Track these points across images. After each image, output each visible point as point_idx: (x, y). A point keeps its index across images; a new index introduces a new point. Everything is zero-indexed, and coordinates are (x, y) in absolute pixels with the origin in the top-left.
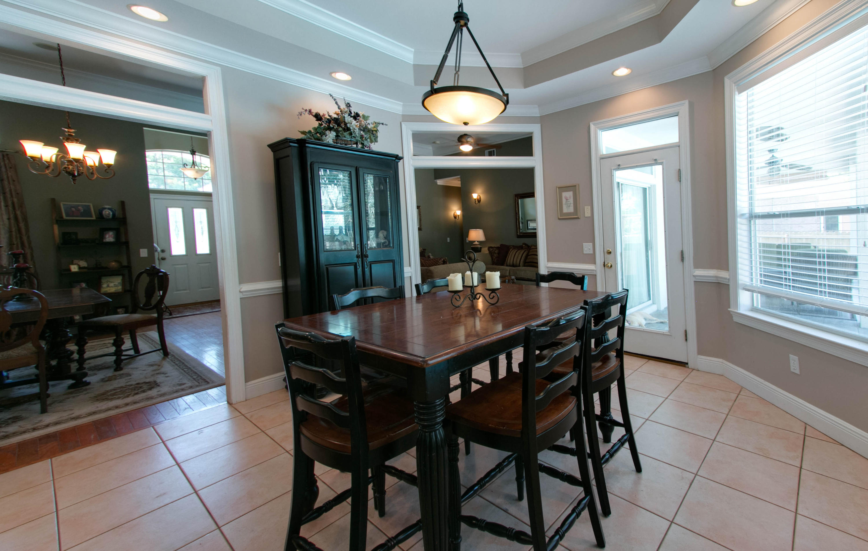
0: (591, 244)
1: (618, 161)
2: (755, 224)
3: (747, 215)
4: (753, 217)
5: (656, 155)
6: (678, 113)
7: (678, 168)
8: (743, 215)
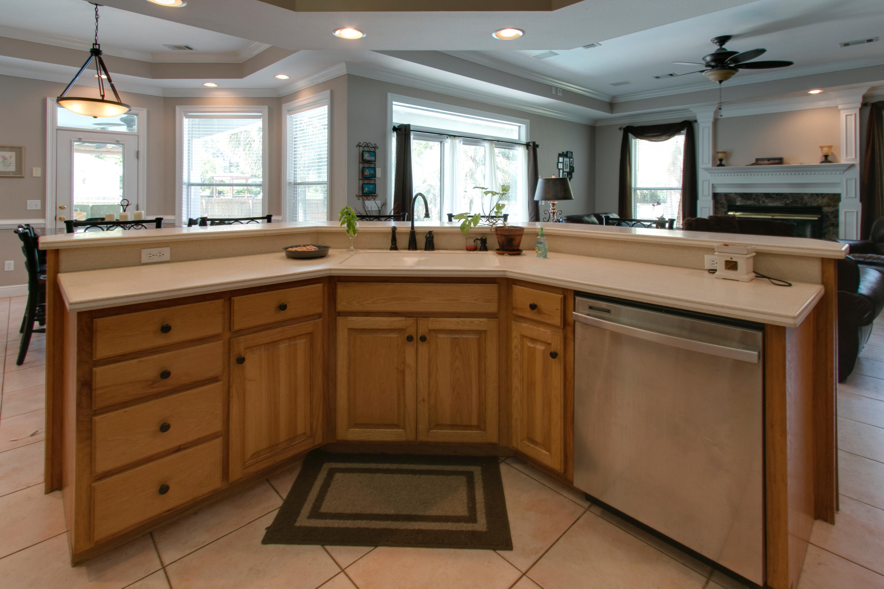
0: (40, 201)
1: (80, 135)
2: (191, 188)
3: (187, 184)
4: (190, 185)
5: (118, 138)
6: (138, 114)
7: (137, 150)
8: (185, 183)
